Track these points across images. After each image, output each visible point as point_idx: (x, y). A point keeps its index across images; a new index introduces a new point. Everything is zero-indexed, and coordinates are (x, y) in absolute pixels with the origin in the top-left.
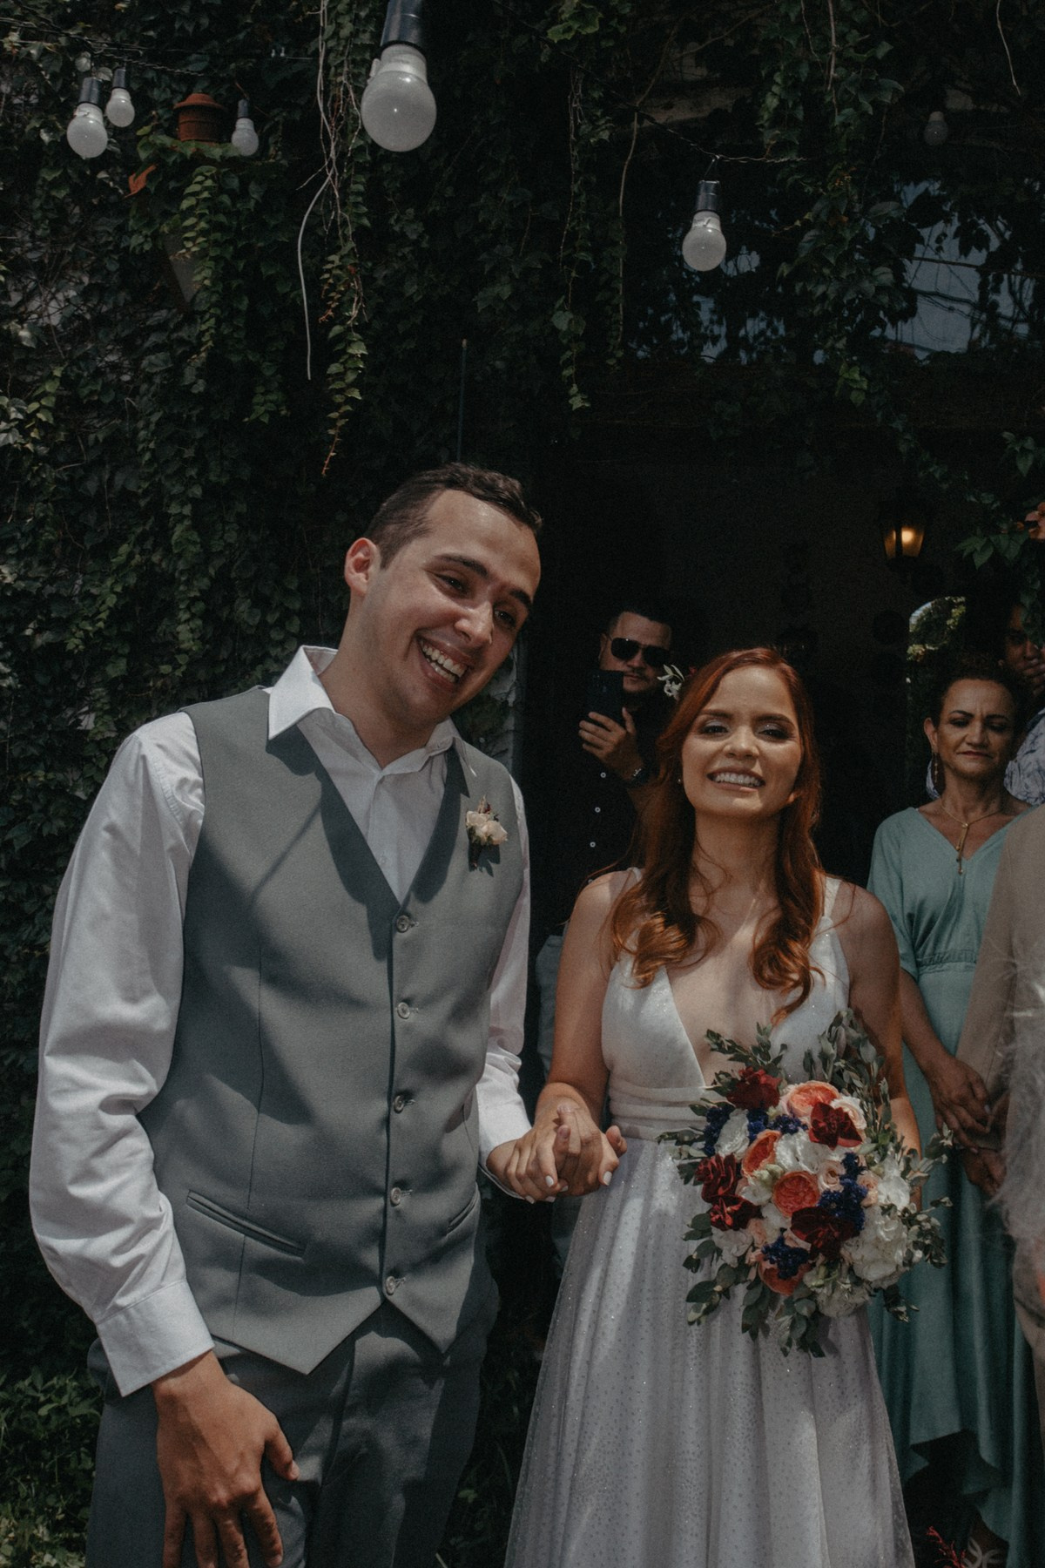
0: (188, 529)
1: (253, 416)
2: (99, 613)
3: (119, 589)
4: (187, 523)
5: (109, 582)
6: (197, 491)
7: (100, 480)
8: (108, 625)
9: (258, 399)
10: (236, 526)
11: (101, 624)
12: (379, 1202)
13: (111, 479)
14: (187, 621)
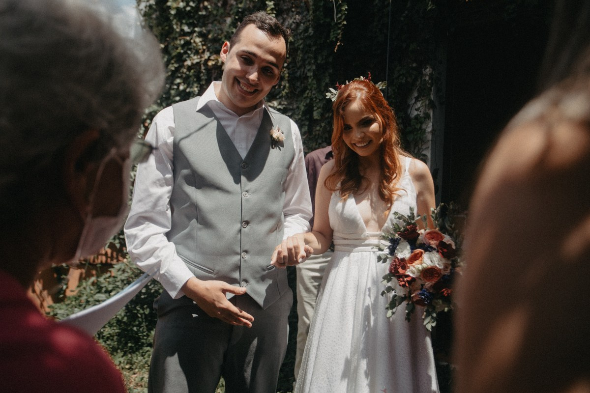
0: (312, 80)
1: (331, 39)
2: (299, 113)
3: (305, 104)
4: (312, 78)
5: (302, 103)
6: (314, 67)
7: (301, 72)
8: (302, 116)
9: (332, 33)
10: (329, 77)
11: (300, 116)
12: (238, 257)
13: (304, 72)
14: (316, 110)
